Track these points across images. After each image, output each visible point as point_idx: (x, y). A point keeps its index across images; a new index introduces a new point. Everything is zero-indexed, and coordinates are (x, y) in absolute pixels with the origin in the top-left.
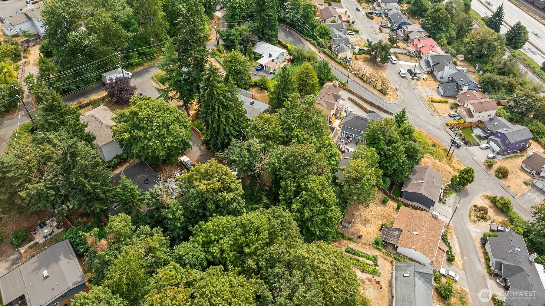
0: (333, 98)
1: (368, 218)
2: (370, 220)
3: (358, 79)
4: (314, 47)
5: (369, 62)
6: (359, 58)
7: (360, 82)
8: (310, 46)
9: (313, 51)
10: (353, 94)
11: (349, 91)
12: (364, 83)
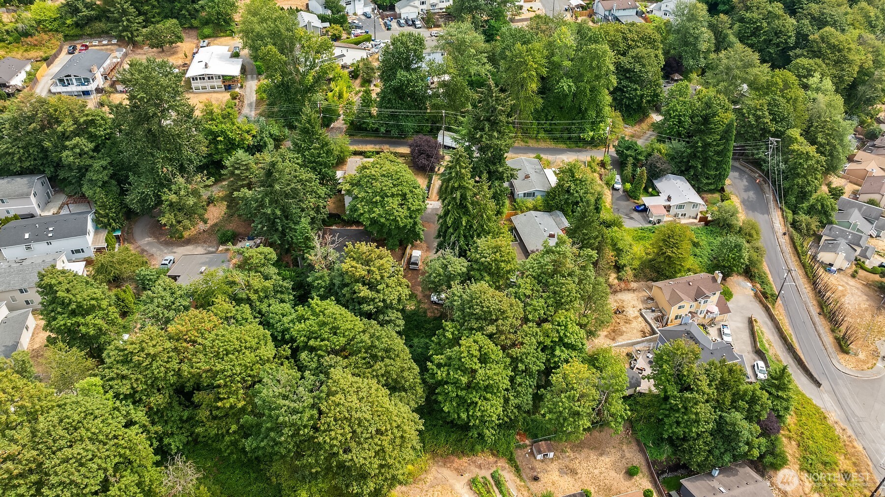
0: (693, 293)
1: (579, 471)
2: (579, 475)
3: (815, 303)
4: (783, 223)
5: (876, 291)
6: (860, 276)
7: (814, 310)
8: (777, 219)
9: (776, 228)
10: (771, 317)
11: (767, 309)
12: (819, 314)
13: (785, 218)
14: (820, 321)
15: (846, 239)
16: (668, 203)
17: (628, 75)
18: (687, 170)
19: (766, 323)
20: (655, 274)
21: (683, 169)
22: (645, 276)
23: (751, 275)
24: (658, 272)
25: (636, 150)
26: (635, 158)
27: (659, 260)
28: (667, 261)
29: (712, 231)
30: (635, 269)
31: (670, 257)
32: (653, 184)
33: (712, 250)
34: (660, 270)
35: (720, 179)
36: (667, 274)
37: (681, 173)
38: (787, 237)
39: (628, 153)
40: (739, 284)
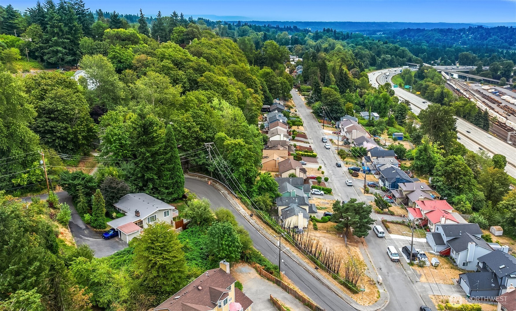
0: (207, 298)
3: (307, 260)
4: (245, 208)
5: (336, 234)
6: (320, 228)
7: (311, 267)
8: (240, 206)
9: (242, 213)
10: (286, 289)
11: (278, 283)
12: (316, 268)
13: (244, 203)
14: (322, 275)
15: (295, 203)
16: (137, 219)
17: (52, 116)
18: (145, 185)
19: (285, 298)
20: (153, 298)
21: (141, 184)
22: (142, 304)
23: (247, 258)
24: (156, 293)
25: (83, 179)
26: (86, 187)
27: (151, 276)
28: (161, 273)
29: (192, 231)
30: (125, 302)
31: (163, 267)
32: (115, 208)
33: (202, 249)
34: (158, 289)
35: (178, 187)
36: (168, 289)
37: (141, 190)
38: (254, 217)
39: (76, 182)
40: (241, 272)
